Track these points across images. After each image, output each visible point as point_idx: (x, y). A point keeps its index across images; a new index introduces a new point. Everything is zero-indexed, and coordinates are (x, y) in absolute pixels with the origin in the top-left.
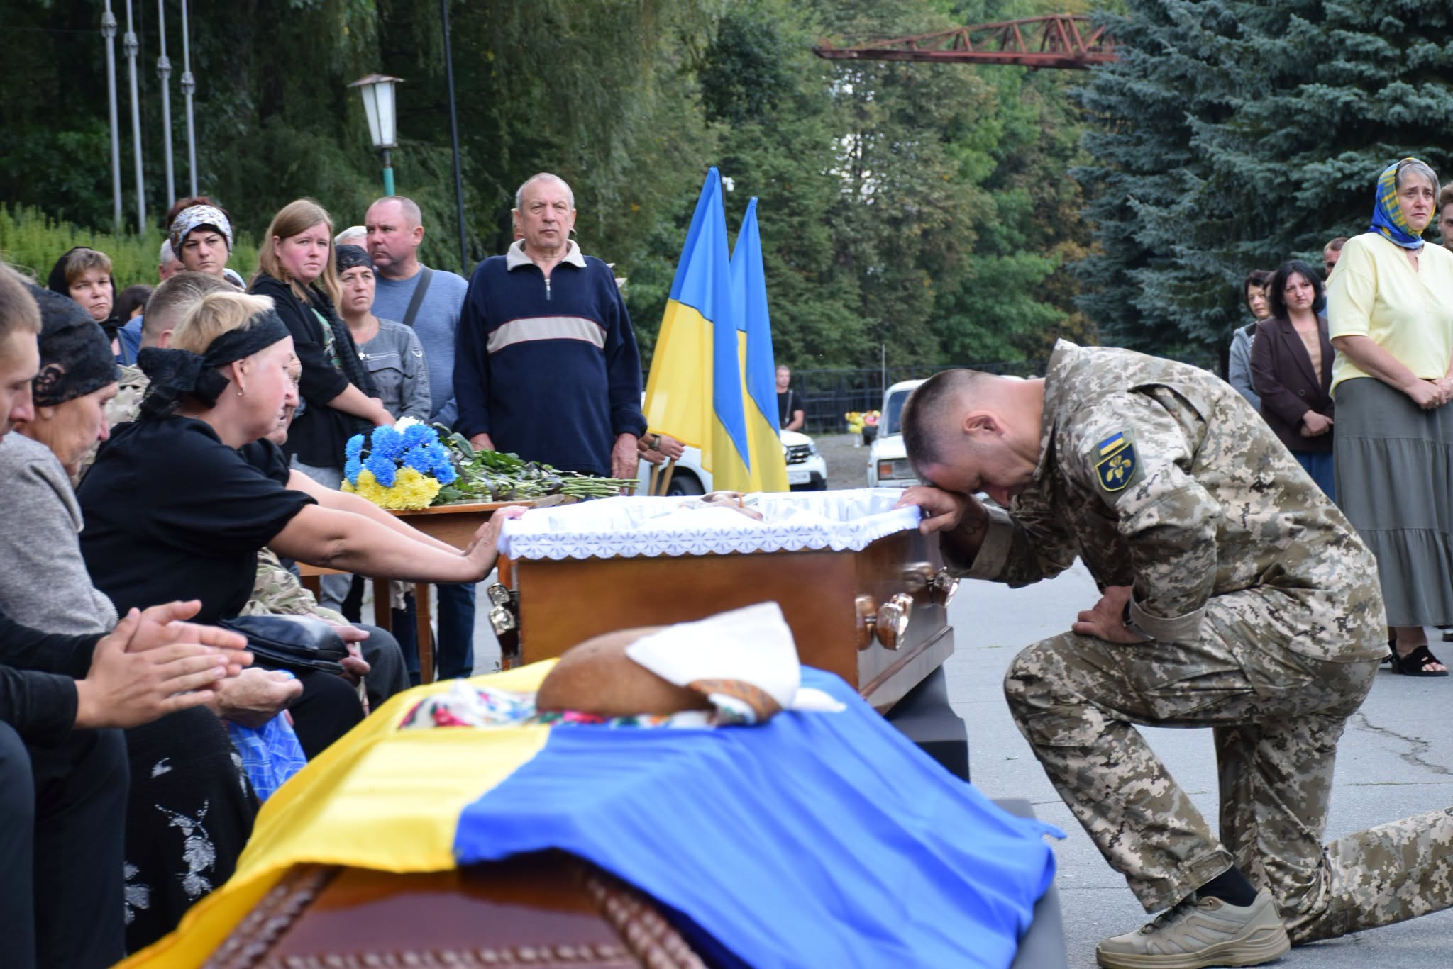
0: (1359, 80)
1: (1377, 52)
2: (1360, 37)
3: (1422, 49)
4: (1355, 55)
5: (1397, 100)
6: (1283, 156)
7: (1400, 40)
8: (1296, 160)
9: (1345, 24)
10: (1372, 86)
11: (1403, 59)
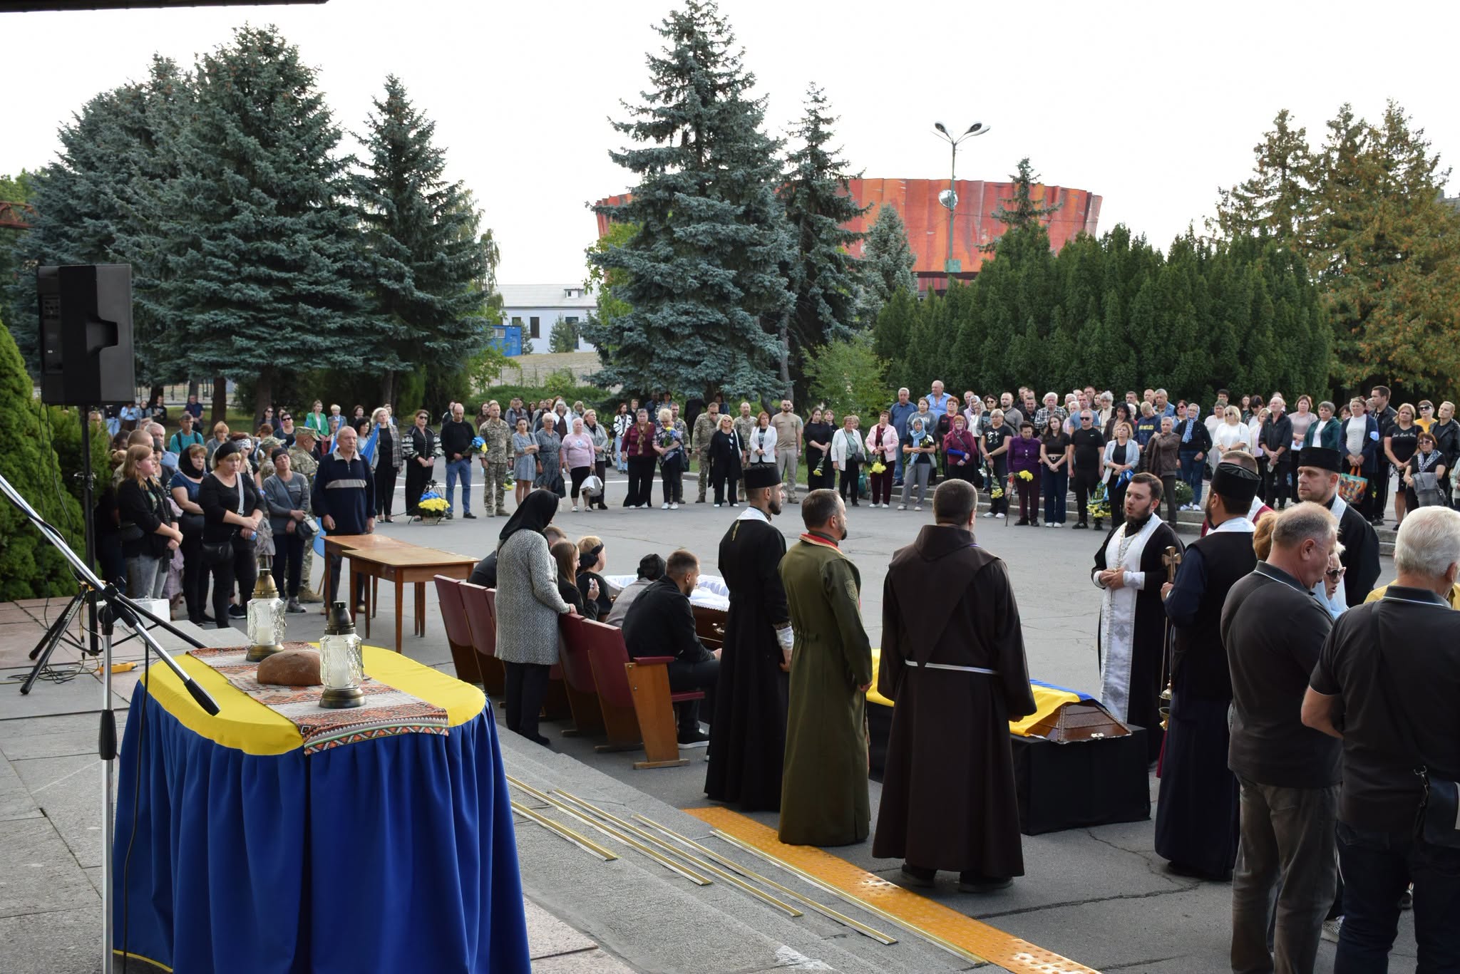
0: (219, 279)
1: (227, 269)
2: (221, 261)
3: (248, 269)
4: (217, 268)
5: (237, 290)
6: (179, 308)
7: (236, 264)
8: (186, 311)
9: (213, 254)
10: (226, 283)
11: (239, 273)
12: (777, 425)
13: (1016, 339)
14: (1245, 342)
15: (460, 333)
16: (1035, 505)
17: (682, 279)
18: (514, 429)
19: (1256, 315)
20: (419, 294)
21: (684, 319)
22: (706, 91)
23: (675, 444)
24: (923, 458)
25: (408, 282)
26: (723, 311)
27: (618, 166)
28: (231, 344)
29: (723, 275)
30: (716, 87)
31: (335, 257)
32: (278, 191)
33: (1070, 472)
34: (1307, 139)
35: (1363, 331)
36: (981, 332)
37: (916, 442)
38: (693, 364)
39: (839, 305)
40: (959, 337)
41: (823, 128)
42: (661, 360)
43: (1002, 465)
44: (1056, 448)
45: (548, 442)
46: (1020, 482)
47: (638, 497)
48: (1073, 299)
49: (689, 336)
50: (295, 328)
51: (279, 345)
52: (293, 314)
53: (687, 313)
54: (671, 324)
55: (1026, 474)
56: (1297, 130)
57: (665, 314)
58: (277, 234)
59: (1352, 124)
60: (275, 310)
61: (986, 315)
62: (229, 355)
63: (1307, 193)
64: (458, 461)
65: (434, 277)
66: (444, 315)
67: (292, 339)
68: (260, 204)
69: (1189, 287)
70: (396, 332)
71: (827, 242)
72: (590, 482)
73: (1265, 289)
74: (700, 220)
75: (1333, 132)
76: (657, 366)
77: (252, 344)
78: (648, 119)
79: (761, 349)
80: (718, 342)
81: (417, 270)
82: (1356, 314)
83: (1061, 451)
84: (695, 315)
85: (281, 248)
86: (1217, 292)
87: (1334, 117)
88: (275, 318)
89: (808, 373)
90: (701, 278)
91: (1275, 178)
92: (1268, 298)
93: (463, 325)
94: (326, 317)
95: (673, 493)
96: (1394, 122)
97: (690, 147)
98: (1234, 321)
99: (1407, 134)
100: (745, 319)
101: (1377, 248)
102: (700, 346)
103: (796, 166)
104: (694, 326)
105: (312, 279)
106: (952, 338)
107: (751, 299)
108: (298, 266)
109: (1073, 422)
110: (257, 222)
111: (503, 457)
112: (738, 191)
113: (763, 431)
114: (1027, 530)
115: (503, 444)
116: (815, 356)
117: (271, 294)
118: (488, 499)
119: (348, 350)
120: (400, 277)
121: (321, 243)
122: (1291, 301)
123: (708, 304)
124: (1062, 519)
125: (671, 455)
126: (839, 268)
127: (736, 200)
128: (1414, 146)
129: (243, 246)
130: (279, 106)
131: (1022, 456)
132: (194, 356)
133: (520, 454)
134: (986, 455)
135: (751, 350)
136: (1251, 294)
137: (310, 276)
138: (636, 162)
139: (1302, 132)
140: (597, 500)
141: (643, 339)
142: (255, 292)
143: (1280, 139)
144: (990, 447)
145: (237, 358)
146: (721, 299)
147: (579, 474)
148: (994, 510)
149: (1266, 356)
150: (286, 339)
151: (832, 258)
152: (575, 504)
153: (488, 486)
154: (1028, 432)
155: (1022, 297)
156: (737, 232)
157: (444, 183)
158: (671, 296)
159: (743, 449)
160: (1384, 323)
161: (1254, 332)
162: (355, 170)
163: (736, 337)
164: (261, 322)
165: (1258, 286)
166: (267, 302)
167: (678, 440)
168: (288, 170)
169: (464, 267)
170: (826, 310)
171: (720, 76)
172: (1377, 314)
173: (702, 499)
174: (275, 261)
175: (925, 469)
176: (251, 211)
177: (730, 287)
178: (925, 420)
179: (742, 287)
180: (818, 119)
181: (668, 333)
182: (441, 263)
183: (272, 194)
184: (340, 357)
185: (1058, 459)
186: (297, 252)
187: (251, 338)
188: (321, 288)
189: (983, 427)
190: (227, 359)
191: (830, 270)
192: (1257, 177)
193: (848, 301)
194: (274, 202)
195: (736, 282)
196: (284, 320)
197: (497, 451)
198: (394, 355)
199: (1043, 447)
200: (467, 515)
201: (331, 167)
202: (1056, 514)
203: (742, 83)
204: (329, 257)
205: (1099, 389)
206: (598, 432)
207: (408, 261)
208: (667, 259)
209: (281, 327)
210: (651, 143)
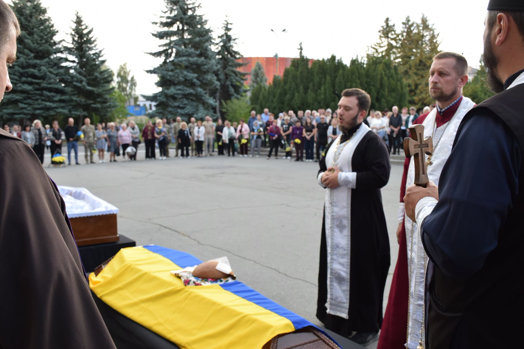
1: (16, 79)
2: (13, 76)
5: (20, 87)
7: (20, 77)
10: (16, 84)
12: (205, 126)
13: (296, 95)
14: (378, 93)
15: (105, 101)
16: (302, 154)
17: (178, 77)
18: (96, 129)
19: (382, 85)
20: (89, 88)
21: (179, 92)
22: (184, 11)
23: (163, 134)
24: (259, 137)
25: (84, 83)
26: (193, 89)
27: (154, 37)
28: (18, 106)
29: (192, 76)
30: (188, 9)
31: (57, 75)
32: (34, 51)
33: (315, 139)
34: (395, 28)
35: (415, 93)
36: (284, 93)
37: (256, 131)
38: (183, 108)
39: (237, 89)
40: (277, 95)
41: (229, 26)
42: (171, 107)
43: (290, 138)
44: (310, 129)
45: (112, 134)
46: (296, 145)
47: (150, 155)
48: (316, 79)
49: (181, 98)
50: (43, 100)
51: (37, 106)
52: (41, 95)
53: (180, 90)
54: (174, 94)
55: (298, 141)
56: (392, 24)
57: (172, 90)
58: (34, 66)
59: (410, 23)
60: (35, 94)
61: (287, 87)
62: (18, 110)
63: (396, 47)
64: (72, 142)
65: (95, 82)
66: (99, 95)
67: (42, 104)
68: (28, 55)
69: (357, 74)
70: (81, 101)
71: (231, 66)
72: (129, 150)
73: (384, 76)
74: (184, 56)
75: (404, 26)
76: (170, 109)
77: (26, 106)
78: (164, 20)
79: (207, 103)
80: (192, 100)
81: (88, 79)
82: (413, 87)
83: (311, 131)
84: (183, 90)
85: (35, 71)
86: (367, 76)
87: (404, 21)
88: (35, 97)
89: (224, 110)
90: (185, 77)
91: (385, 42)
92: (385, 78)
93: (106, 99)
94: (54, 96)
95: (164, 152)
96: (424, 21)
97: (180, 30)
98: (374, 86)
99: (428, 25)
100: (201, 92)
101: (420, 65)
102: (185, 101)
103: (220, 39)
104: (183, 95)
105: (48, 83)
106: (274, 96)
107: (204, 85)
108: (43, 78)
109: (317, 121)
110: (26, 62)
111: (91, 140)
112: (197, 46)
113: (199, 128)
114: (299, 163)
115: (91, 134)
116: (226, 104)
117: (33, 88)
118: (86, 156)
119: (63, 108)
120: (81, 82)
121: (51, 70)
122: (393, 79)
123: (188, 87)
124: (312, 158)
125: (161, 138)
126: (236, 75)
127: (196, 49)
128: (431, 30)
129: (21, 70)
130: (34, 20)
131: (296, 134)
132: (5, 111)
133: (99, 139)
134: (283, 134)
135: (204, 103)
136: (379, 76)
137: (47, 81)
138: (161, 36)
139: (394, 25)
140: (133, 157)
141: (164, 100)
142: (27, 87)
143: (386, 28)
144: (285, 131)
145: (21, 111)
146: (192, 85)
147: (125, 146)
148: (287, 156)
149: (385, 99)
150: (39, 104)
151: (234, 72)
152: (124, 158)
153: (86, 151)
154: (299, 124)
155: (299, 80)
156: (197, 60)
157: (97, 49)
158: (175, 84)
159: (191, 135)
160: (422, 90)
161: (381, 90)
162: (64, 44)
163: (198, 99)
164: (30, 98)
165: (381, 74)
166: (31, 90)
167: (164, 132)
168: (38, 43)
169: (105, 78)
170: (232, 90)
171: (190, 4)
172: (420, 87)
173: (177, 155)
174: (33, 76)
175: (260, 141)
176: (24, 58)
177: (195, 80)
178: (260, 123)
179: (200, 81)
180: (228, 24)
181: (174, 98)
182: (96, 77)
183: (31, 51)
184: (61, 110)
185: (310, 135)
186: (41, 73)
187: (26, 104)
188: (51, 86)
189: (282, 124)
190: (17, 112)
191: (233, 76)
192: (379, 41)
193: (239, 87)
194: (32, 55)
195: (197, 79)
196: (38, 97)
197: (89, 137)
198: (81, 110)
199: (304, 130)
200: (77, 163)
201: (55, 44)
202: (310, 156)
203: (198, 7)
204: (54, 74)
205: (326, 109)
206: (135, 131)
207: (85, 76)
208: (172, 71)
209: (37, 100)
210: (166, 29)
